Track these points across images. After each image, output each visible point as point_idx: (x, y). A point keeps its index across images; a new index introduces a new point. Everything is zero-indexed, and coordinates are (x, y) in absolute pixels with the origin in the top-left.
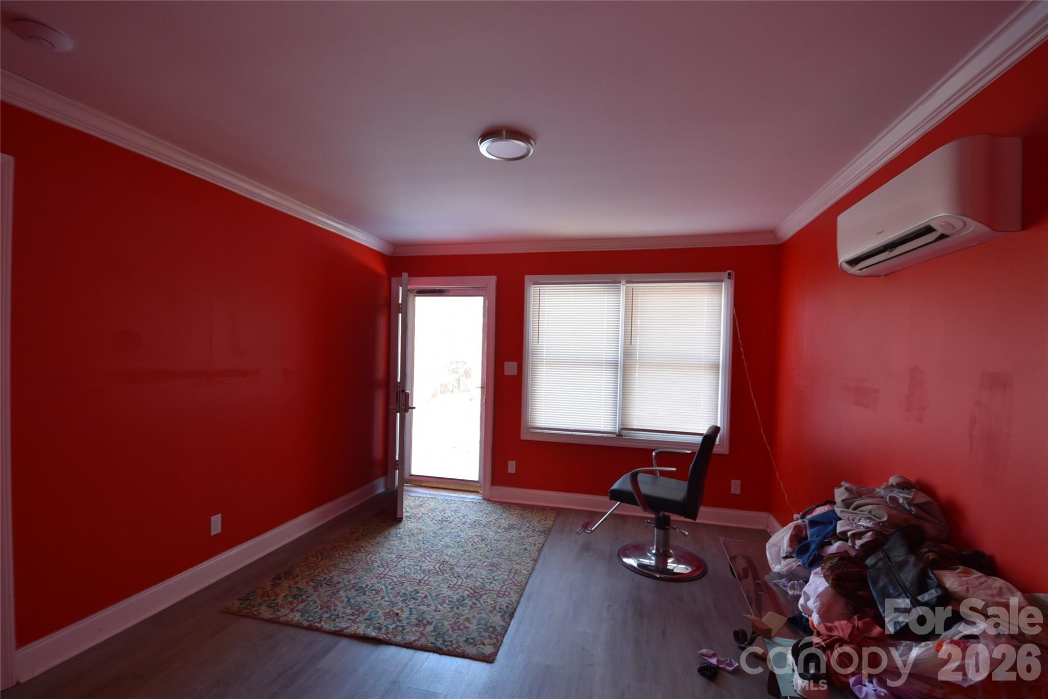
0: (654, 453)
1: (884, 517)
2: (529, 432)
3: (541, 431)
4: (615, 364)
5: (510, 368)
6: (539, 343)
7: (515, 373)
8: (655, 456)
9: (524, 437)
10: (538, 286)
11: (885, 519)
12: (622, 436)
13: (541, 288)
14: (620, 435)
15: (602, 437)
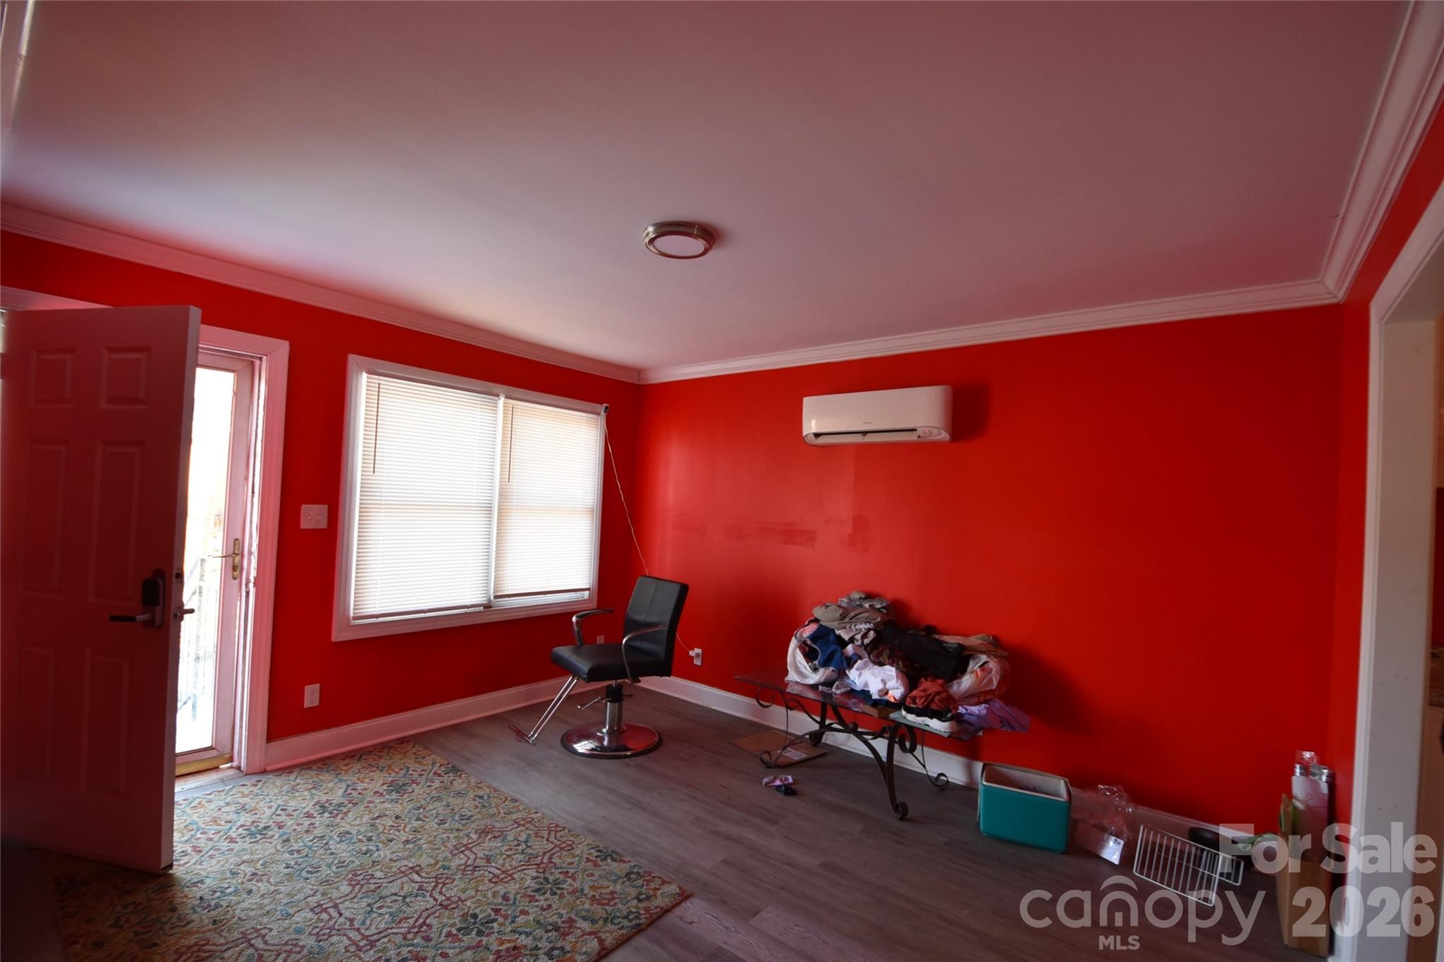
0: (574, 619)
1: (877, 618)
2: (349, 626)
3: (374, 620)
4: (489, 509)
5: (312, 516)
6: (375, 474)
7: (323, 524)
8: (577, 622)
9: (338, 635)
10: (377, 377)
11: (879, 619)
12: (491, 607)
13: (381, 382)
14: (488, 606)
15: (466, 613)
